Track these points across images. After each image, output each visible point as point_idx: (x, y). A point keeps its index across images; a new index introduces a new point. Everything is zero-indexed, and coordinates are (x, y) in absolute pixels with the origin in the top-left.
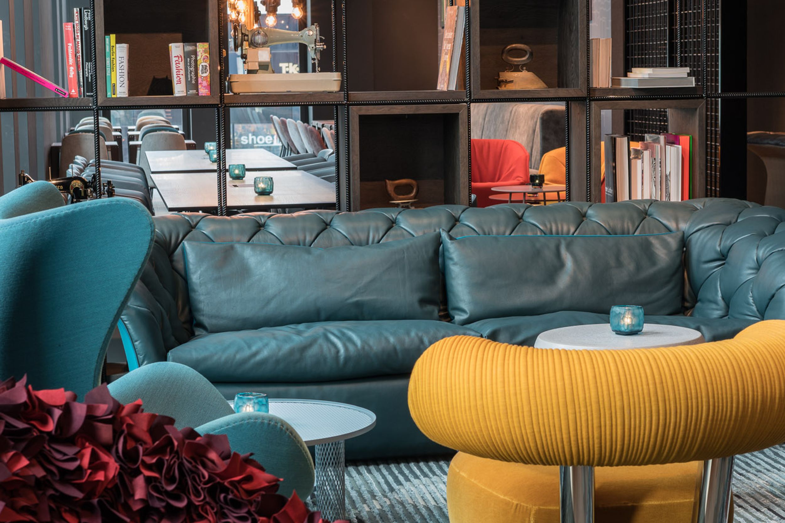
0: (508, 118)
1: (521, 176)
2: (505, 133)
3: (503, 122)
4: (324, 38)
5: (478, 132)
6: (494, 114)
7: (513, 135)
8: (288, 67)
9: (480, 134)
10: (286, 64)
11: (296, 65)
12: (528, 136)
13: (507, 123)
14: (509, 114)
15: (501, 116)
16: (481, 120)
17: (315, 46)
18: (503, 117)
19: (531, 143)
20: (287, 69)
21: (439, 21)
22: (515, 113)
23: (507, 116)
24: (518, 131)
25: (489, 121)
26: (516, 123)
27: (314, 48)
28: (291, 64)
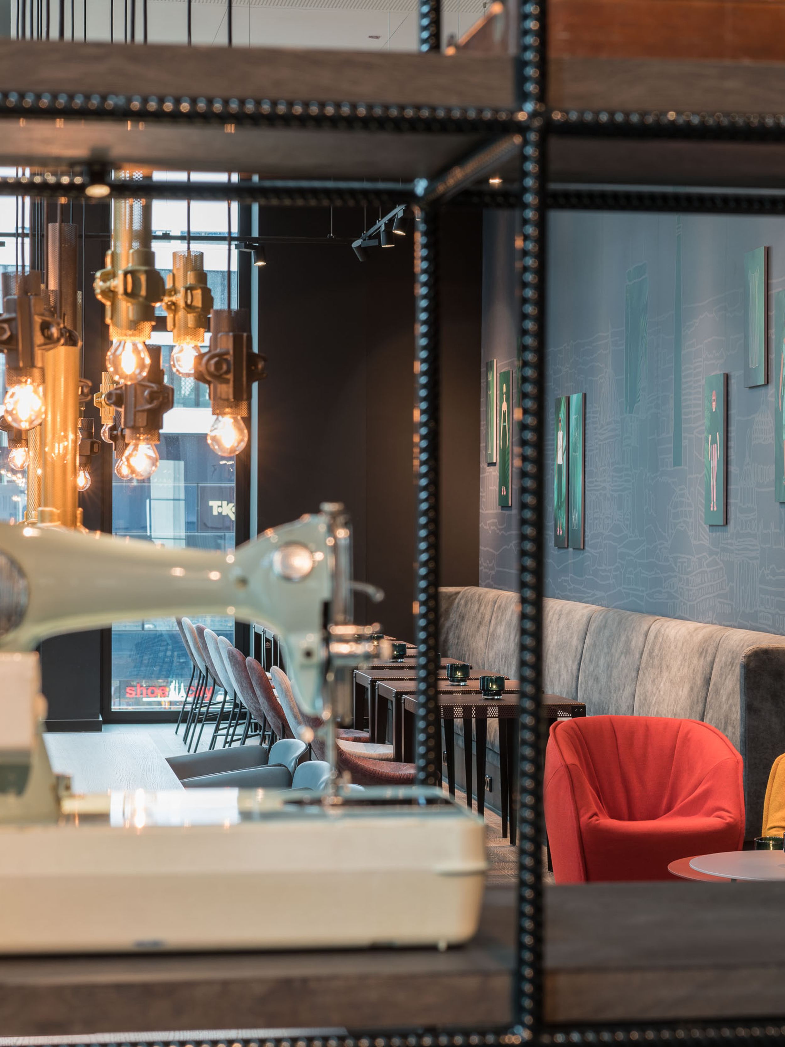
0: (640, 644)
1: (726, 807)
2: (634, 674)
3: (627, 651)
4: (378, 595)
5: (570, 663)
6: (607, 633)
7: (653, 681)
8: (221, 506)
9: (575, 667)
10: (219, 503)
11: (232, 505)
12: (692, 689)
13: (637, 656)
14: (641, 639)
15: (623, 638)
16: (575, 642)
17: (327, 639)
18: (628, 642)
19: (701, 706)
20: (220, 510)
21: (483, 453)
22: (656, 637)
23: (637, 641)
24: (665, 674)
25: (594, 645)
26: (661, 659)
27: (320, 654)
28: (225, 503)
